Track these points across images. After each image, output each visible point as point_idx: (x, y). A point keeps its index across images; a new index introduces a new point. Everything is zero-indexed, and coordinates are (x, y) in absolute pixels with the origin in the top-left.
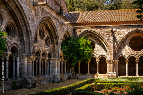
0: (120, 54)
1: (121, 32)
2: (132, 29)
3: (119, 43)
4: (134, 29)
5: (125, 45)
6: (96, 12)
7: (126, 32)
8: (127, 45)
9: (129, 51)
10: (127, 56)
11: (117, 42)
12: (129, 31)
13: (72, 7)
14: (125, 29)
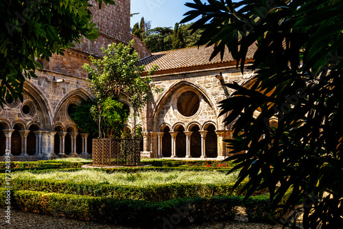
0: (162, 122)
1: (159, 86)
2: (175, 81)
3: (157, 104)
4: (179, 81)
5: (169, 107)
6: (185, 50)
7: (167, 85)
8: (171, 108)
9: (174, 117)
10: (172, 125)
11: (154, 104)
12: (171, 84)
13: (179, 42)
14: (166, 81)
